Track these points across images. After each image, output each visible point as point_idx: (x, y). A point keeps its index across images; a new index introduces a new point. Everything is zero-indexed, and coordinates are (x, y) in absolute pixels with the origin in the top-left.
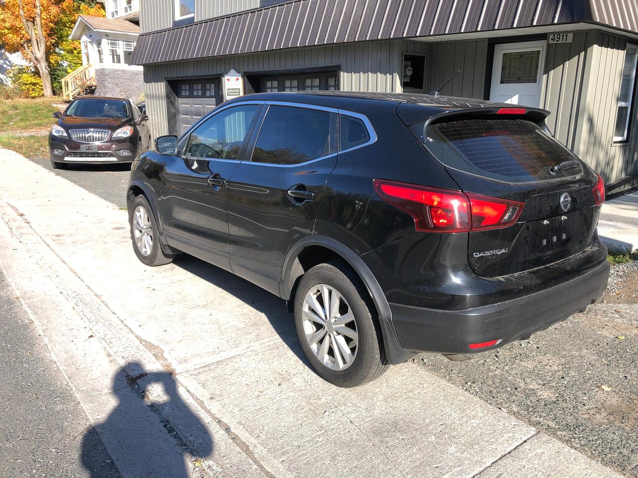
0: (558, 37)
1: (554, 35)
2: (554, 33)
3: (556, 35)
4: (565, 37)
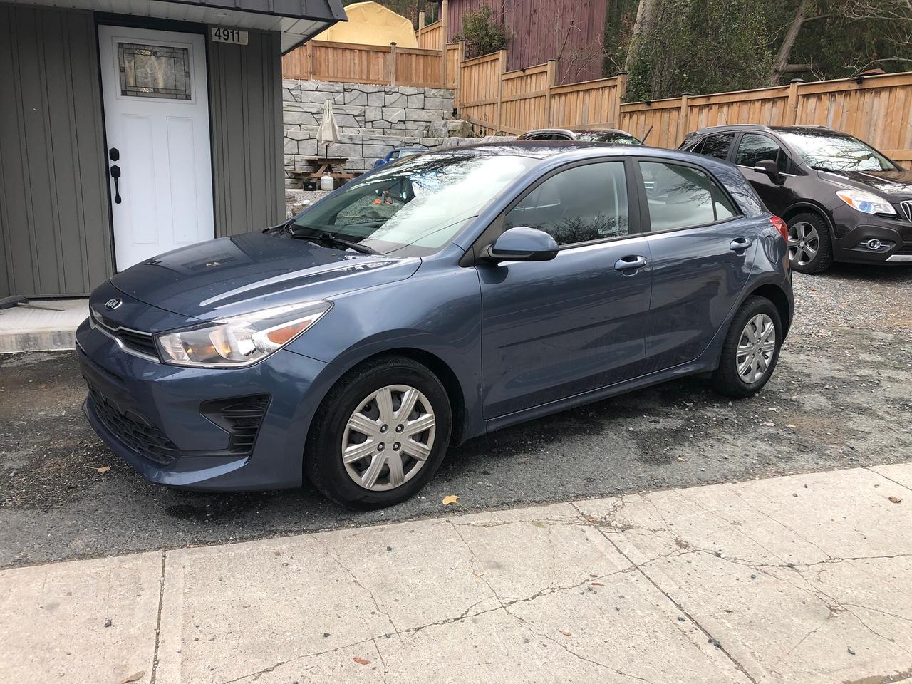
0: (226, 33)
1: (219, 30)
2: (219, 26)
3: (222, 31)
4: (236, 36)
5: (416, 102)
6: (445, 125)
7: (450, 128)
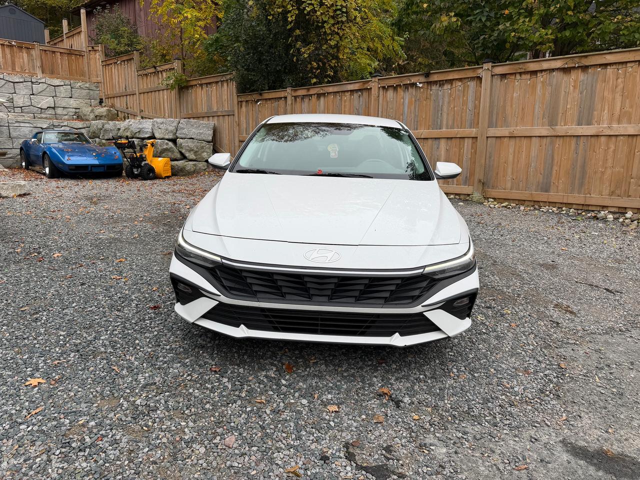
5: (63, 91)
6: (92, 111)
7: (97, 114)
